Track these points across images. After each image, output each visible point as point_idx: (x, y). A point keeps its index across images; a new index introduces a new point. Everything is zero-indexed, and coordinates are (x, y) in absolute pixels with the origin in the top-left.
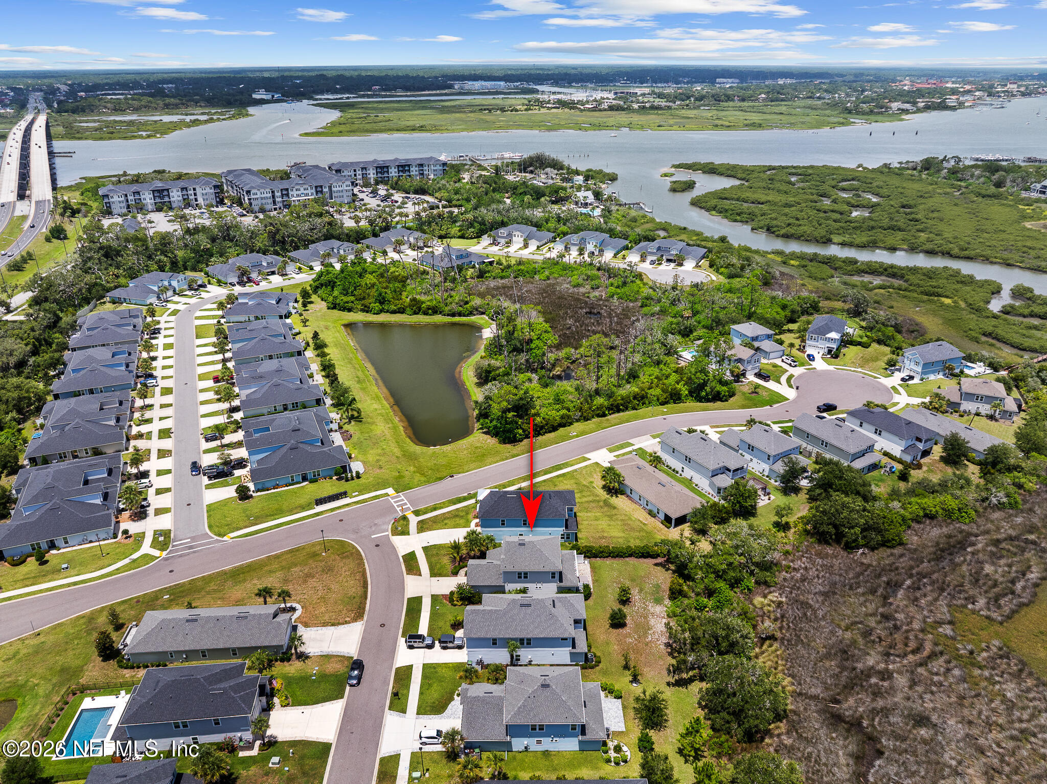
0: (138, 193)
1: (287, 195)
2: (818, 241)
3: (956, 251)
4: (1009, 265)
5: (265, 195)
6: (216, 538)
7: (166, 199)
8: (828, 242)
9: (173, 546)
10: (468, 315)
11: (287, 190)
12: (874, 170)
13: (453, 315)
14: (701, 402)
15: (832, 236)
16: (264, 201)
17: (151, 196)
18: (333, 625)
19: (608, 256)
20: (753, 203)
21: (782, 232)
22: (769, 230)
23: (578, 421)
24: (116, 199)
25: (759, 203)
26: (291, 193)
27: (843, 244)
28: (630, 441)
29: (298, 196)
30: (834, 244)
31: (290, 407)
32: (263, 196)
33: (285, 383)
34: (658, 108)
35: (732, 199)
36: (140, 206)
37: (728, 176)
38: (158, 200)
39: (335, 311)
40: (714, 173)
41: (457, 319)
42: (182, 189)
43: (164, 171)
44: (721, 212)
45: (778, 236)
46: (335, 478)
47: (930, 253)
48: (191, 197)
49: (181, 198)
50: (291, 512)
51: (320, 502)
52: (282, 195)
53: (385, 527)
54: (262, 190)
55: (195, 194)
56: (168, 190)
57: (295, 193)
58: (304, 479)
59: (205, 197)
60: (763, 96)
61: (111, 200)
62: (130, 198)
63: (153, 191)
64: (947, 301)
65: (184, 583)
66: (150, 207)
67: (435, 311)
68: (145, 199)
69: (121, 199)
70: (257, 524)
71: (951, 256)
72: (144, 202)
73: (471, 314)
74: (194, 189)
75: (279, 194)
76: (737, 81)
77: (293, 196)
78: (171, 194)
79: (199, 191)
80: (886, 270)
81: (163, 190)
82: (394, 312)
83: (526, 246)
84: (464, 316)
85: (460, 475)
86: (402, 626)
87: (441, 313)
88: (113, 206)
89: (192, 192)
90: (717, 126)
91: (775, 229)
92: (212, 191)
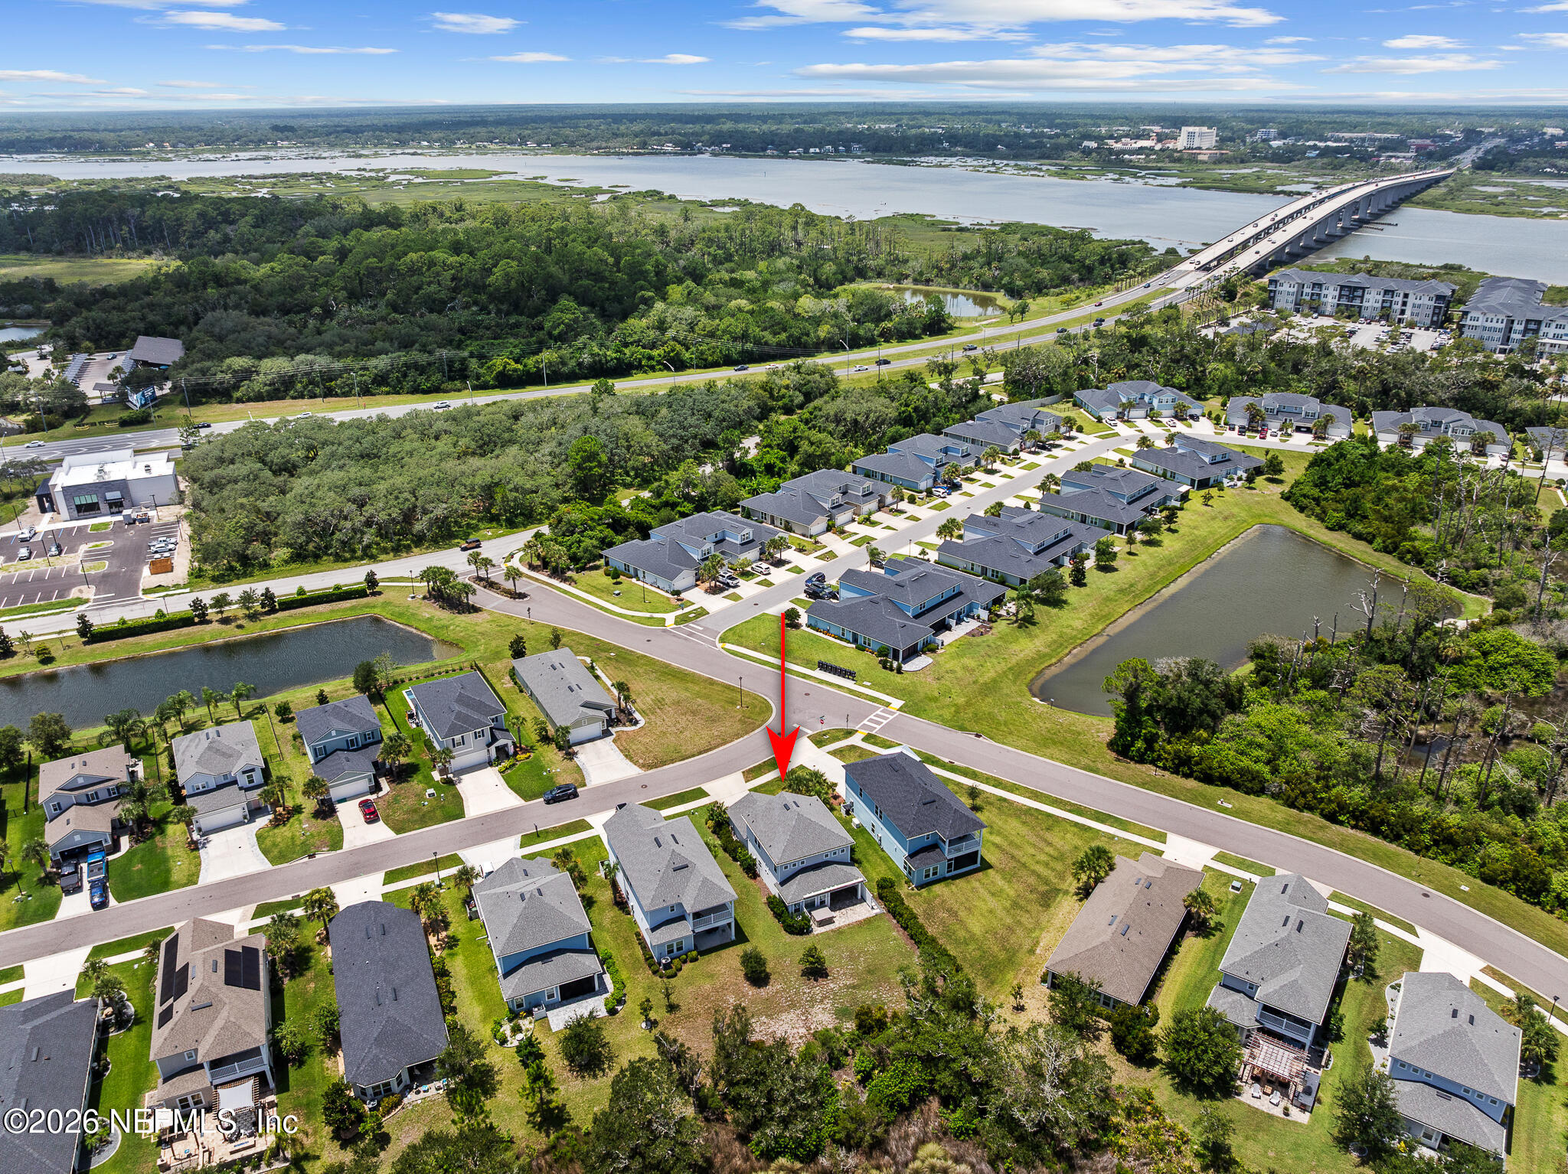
0: (1320, 285)
1: (1536, 331)
5: (1494, 324)
6: (716, 639)
7: (1357, 302)
9: (685, 626)
11: (1539, 323)
16: (1486, 334)
17: (1337, 293)
18: (626, 755)
23: (1274, 796)
24: (1286, 288)
26: (1543, 329)
29: (1556, 337)
31: (989, 573)
32: (1488, 324)
36: (1314, 305)
38: (1344, 301)
39: (1288, 504)
42: (1386, 292)
43: (1460, 268)
46: (881, 658)
48: (1394, 307)
49: (1379, 305)
51: (823, 666)
52: (1526, 331)
54: (1490, 316)
55: (1404, 304)
56: (1363, 289)
57: (1552, 331)
58: (855, 641)
59: (1416, 311)
61: (1279, 288)
62: (1307, 290)
63: (1342, 287)
66: (1329, 309)
67: (1418, 559)
68: (1326, 296)
69: (1292, 290)
72: (1323, 300)
74: (1406, 296)
75: (1521, 327)
77: (1546, 335)
78: (1366, 296)
79: (1411, 300)
81: (1356, 289)
82: (1357, 536)
88: (1278, 297)
89: (1400, 299)
92: (1432, 303)
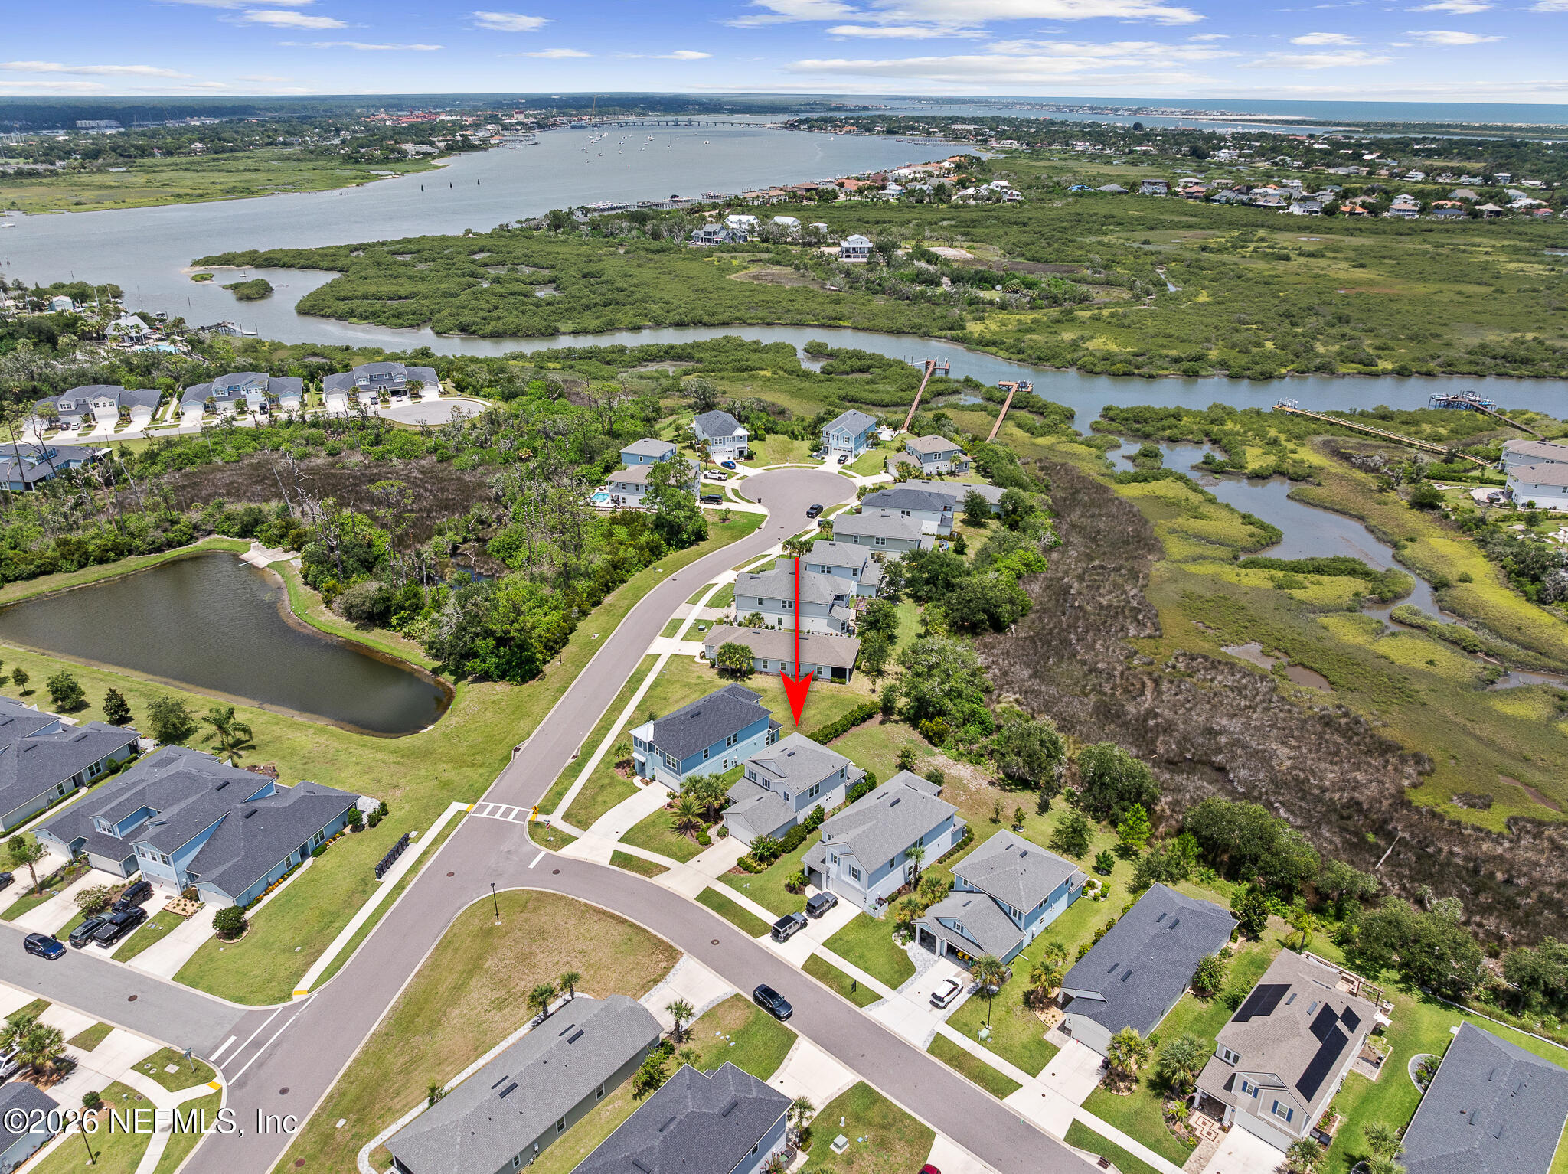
2: (543, 335)
3: (706, 319)
4: (769, 324)
6: (280, 1006)
8: (555, 333)
9: (218, 1063)
10: (187, 543)
12: (491, 236)
13: (159, 550)
14: (683, 548)
15: (558, 324)
18: (656, 982)
19: (291, 404)
20: (391, 299)
21: (489, 329)
22: (464, 329)
23: (576, 620)
25: (401, 298)
27: (575, 333)
28: (674, 616)
30: (564, 334)
31: (86, 777)
33: (42, 739)
34: (32, 174)
35: (356, 298)
37: (302, 267)
40: (276, 265)
41: (170, 554)
44: (366, 318)
45: (483, 337)
46: (347, 831)
47: (680, 325)
50: (352, 905)
51: (380, 870)
53: (526, 849)
58: (304, 855)
60: (199, 145)
64: (768, 373)
65: (337, 1089)
67: (120, 551)
70: (320, 952)
71: (705, 325)
73: (191, 539)
76: (115, 123)
80: (667, 352)
82: (32, 576)
83: (125, 418)
84: (180, 544)
85: (526, 744)
86: (737, 929)
87: (130, 552)
90: (179, 196)
91: (475, 328)
